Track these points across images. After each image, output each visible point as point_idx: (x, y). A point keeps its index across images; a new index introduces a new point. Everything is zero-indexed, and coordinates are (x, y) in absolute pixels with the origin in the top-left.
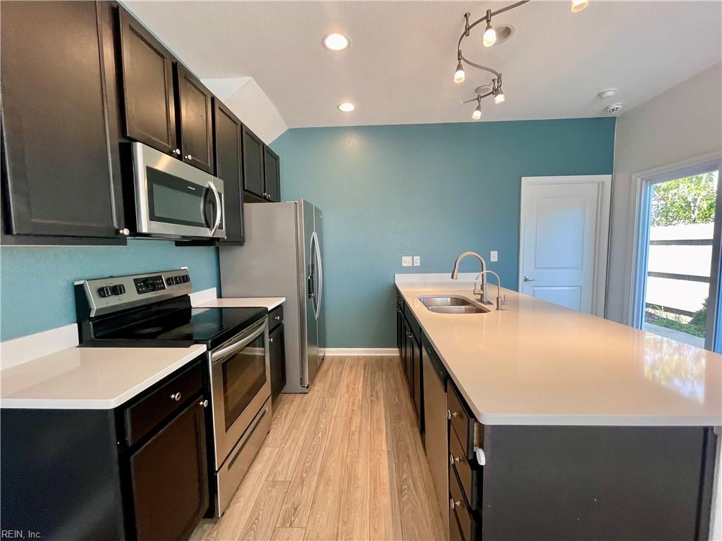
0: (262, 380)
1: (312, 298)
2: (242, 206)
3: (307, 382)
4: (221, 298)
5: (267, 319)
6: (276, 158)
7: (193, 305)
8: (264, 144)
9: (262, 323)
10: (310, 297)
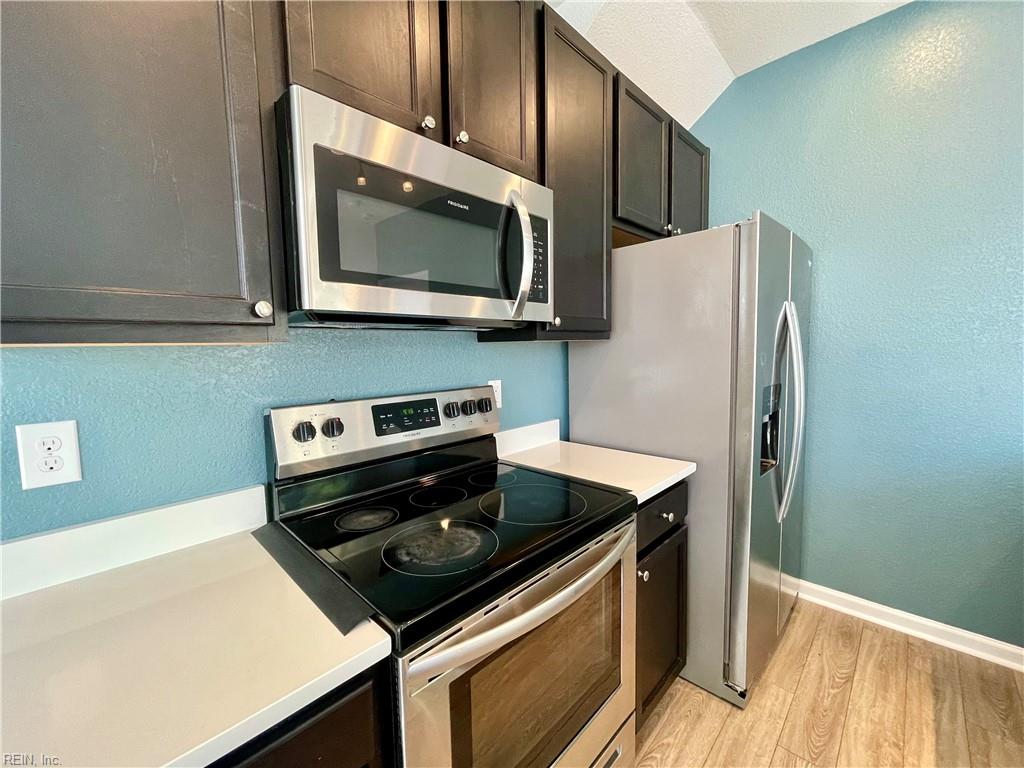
0: (608, 683)
1: (771, 472)
2: (609, 254)
3: (740, 680)
4: (568, 440)
5: (633, 526)
6: (700, 152)
7: (501, 455)
8: (671, 123)
9: (616, 540)
10: (764, 468)
